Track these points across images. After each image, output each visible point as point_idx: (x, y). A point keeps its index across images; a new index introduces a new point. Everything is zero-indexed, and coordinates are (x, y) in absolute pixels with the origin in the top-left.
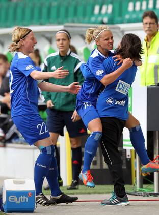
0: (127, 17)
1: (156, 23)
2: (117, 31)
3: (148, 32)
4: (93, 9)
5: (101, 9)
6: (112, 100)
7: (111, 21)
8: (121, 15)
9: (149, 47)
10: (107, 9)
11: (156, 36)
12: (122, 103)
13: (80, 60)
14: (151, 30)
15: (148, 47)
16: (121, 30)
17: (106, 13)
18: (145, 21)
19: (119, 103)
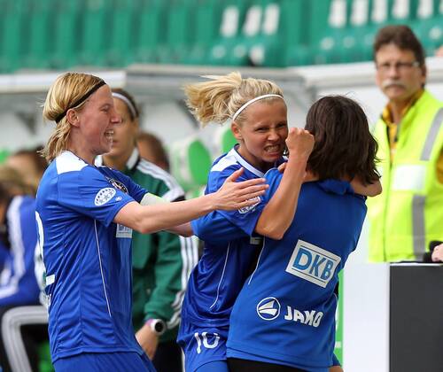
0: (327, 44)
1: (416, 64)
2: (294, 87)
3: (392, 93)
4: (218, 20)
5: (242, 20)
6: (275, 306)
7: (276, 59)
8: (306, 38)
9: (396, 140)
10: (263, 19)
11: (419, 103)
12: (312, 318)
13: (168, 184)
14: (401, 87)
15: (392, 140)
16: (308, 84)
17: (260, 34)
18: (382, 57)
19: (298, 316)
